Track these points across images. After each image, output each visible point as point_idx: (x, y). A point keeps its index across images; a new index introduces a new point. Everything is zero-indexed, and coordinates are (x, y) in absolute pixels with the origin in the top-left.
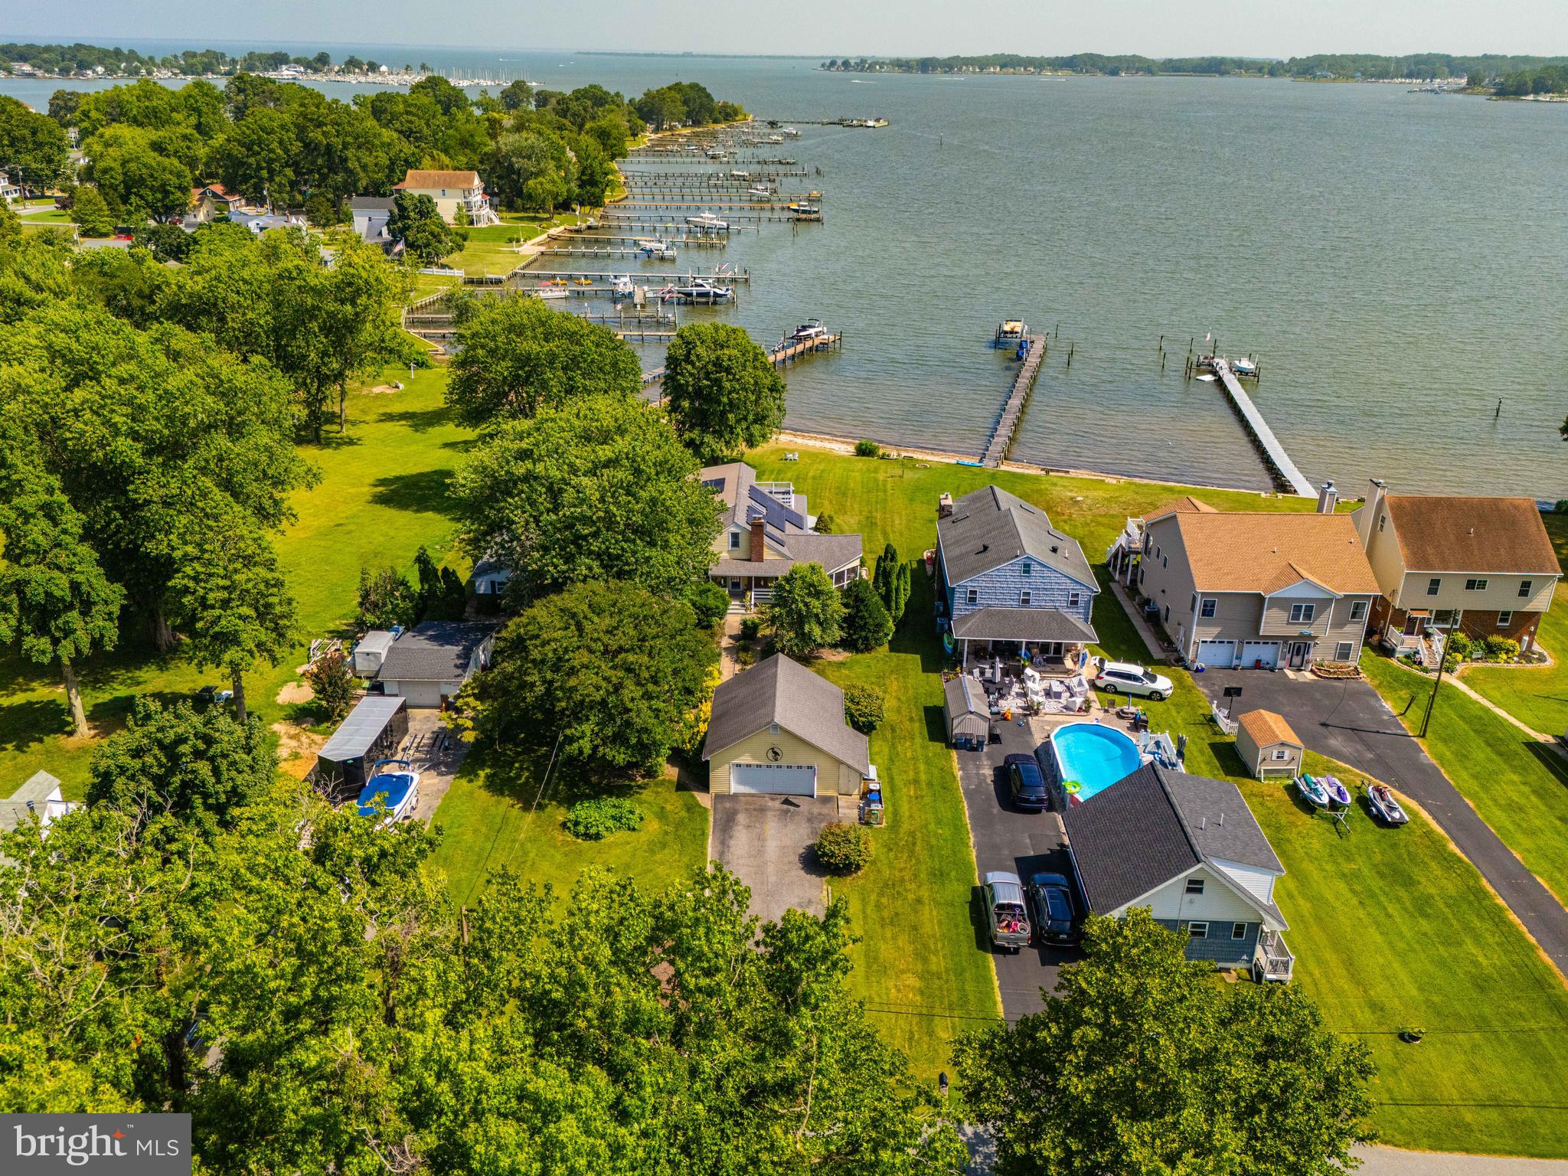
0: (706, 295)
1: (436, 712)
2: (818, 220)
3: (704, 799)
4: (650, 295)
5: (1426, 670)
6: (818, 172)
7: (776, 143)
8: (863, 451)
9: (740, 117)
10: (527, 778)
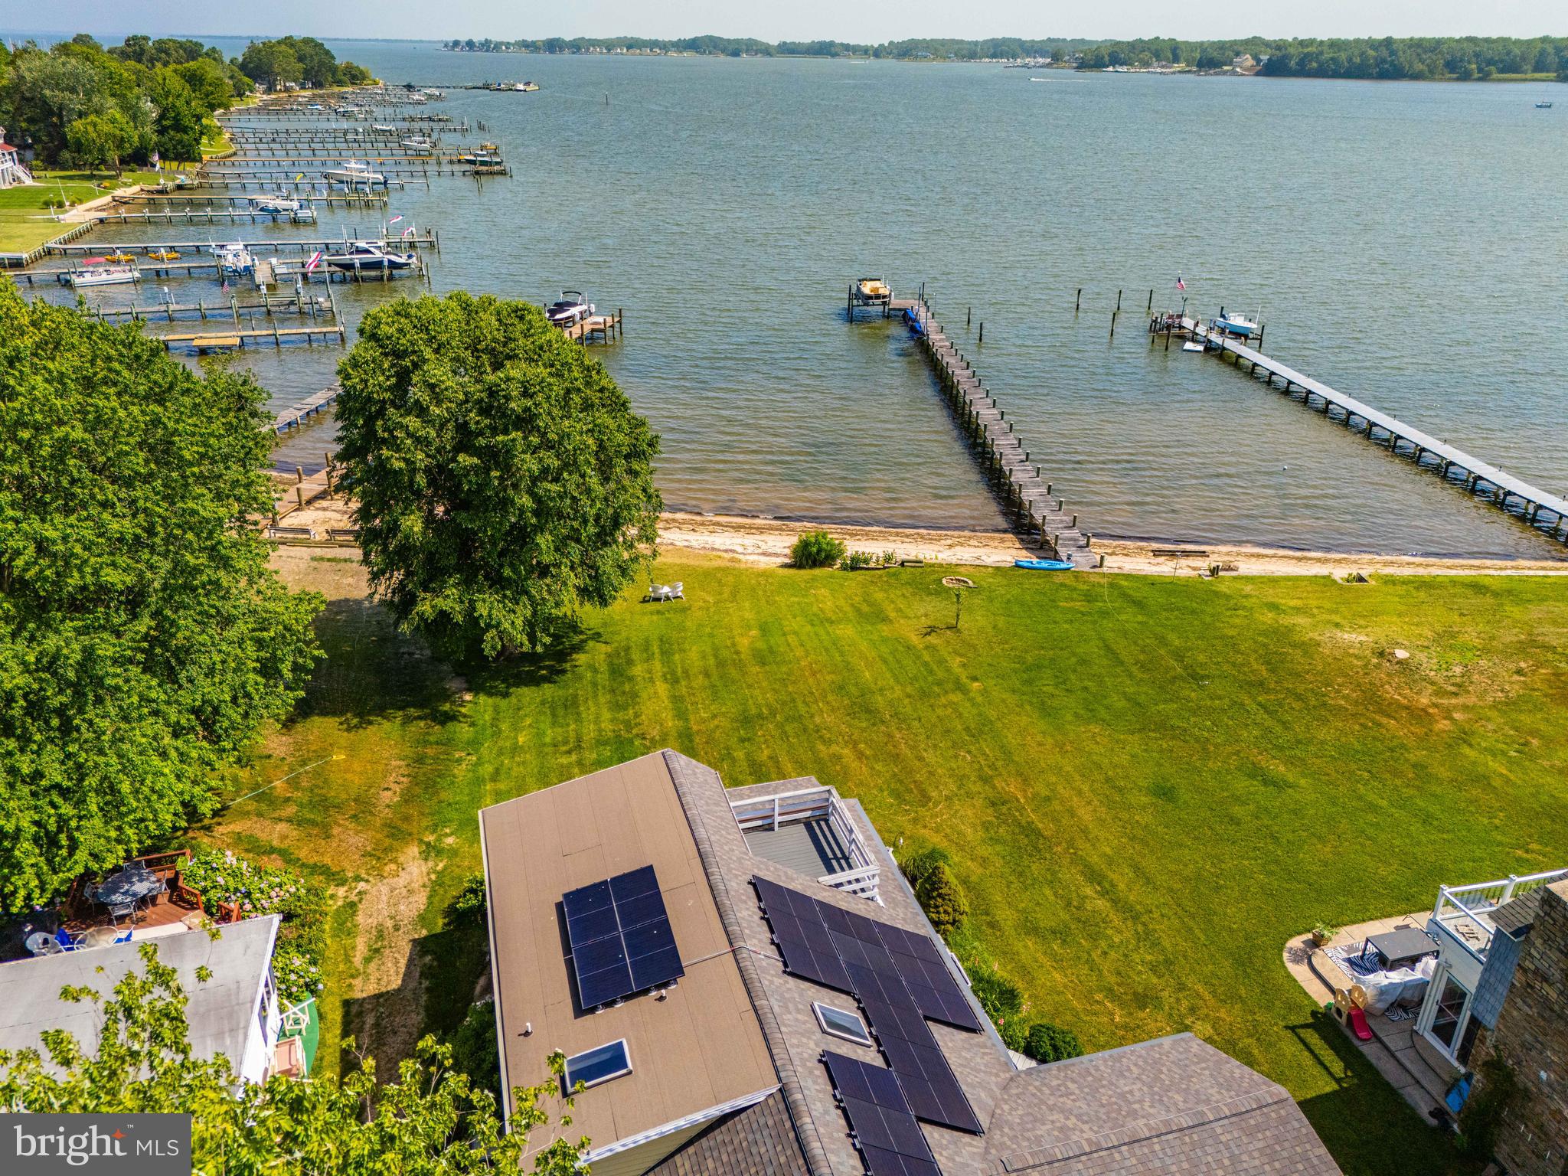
2: (503, 173)
4: (281, 270)
7: (419, 102)
8: (809, 557)
9: (368, 81)
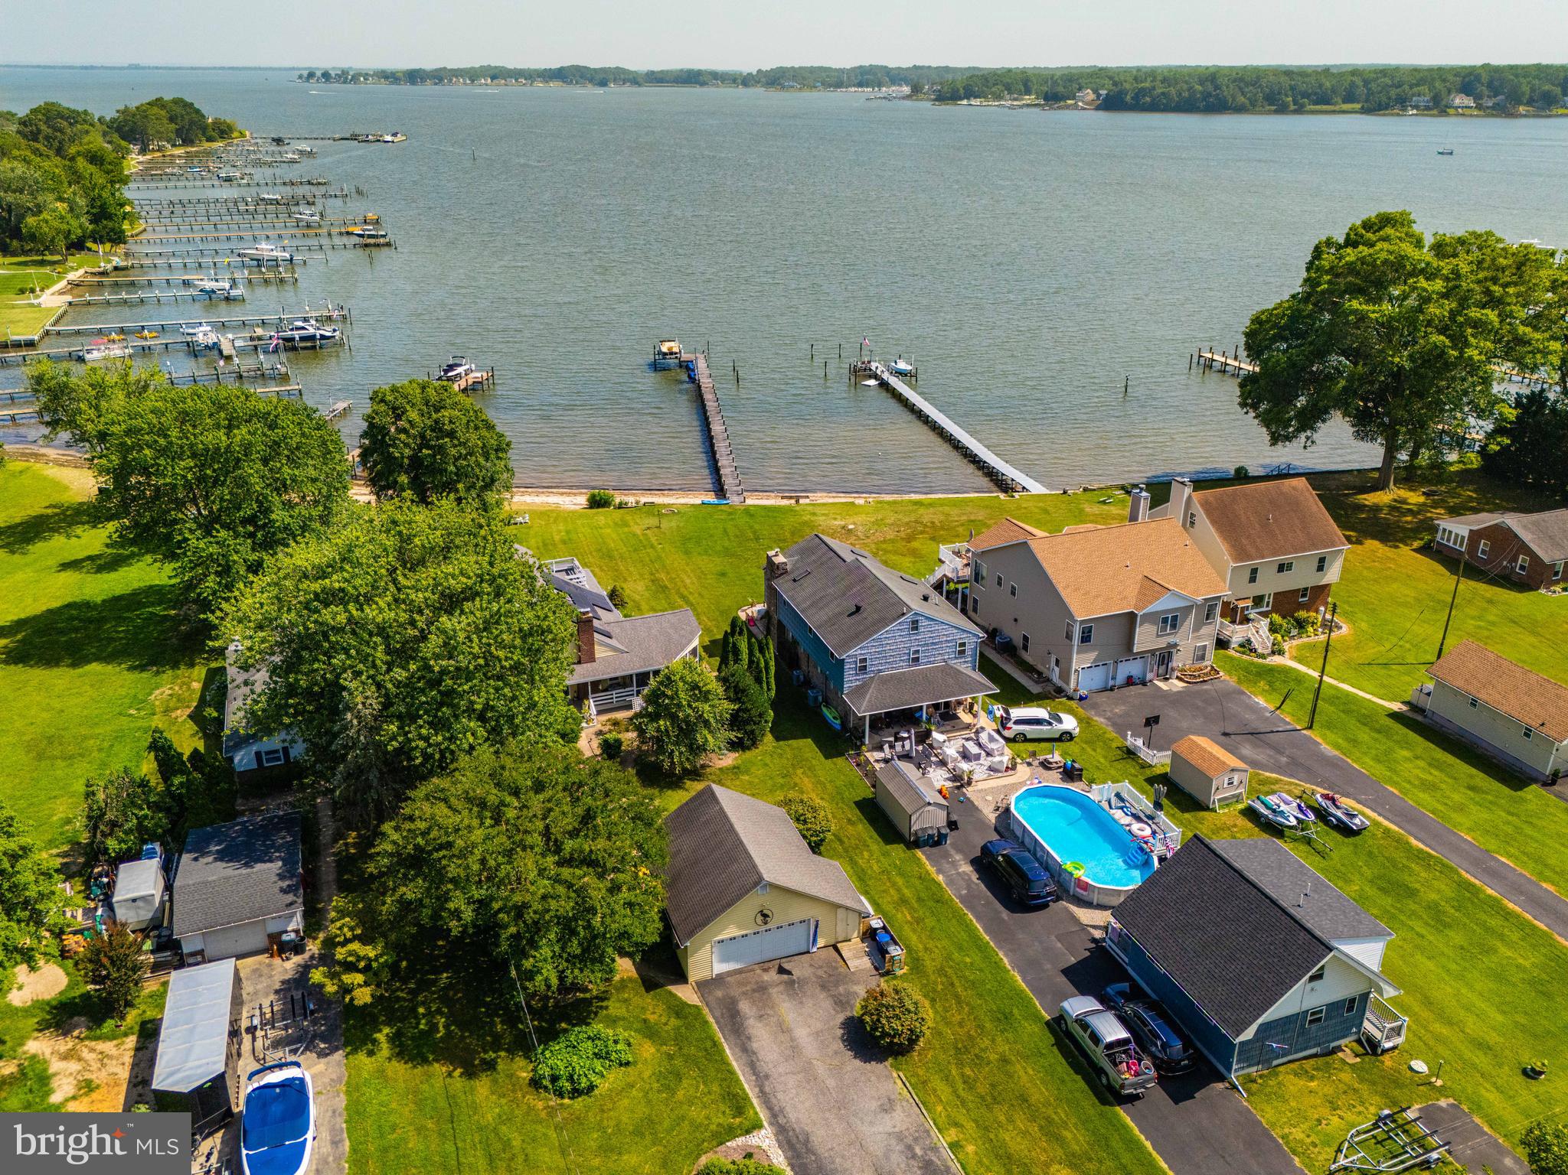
0: (312, 338)
1: (263, 958)
2: (388, 245)
3: (685, 993)
5: (1263, 656)
6: (359, 192)
7: (293, 162)
8: (597, 503)
9: (235, 134)
10: (446, 1026)
